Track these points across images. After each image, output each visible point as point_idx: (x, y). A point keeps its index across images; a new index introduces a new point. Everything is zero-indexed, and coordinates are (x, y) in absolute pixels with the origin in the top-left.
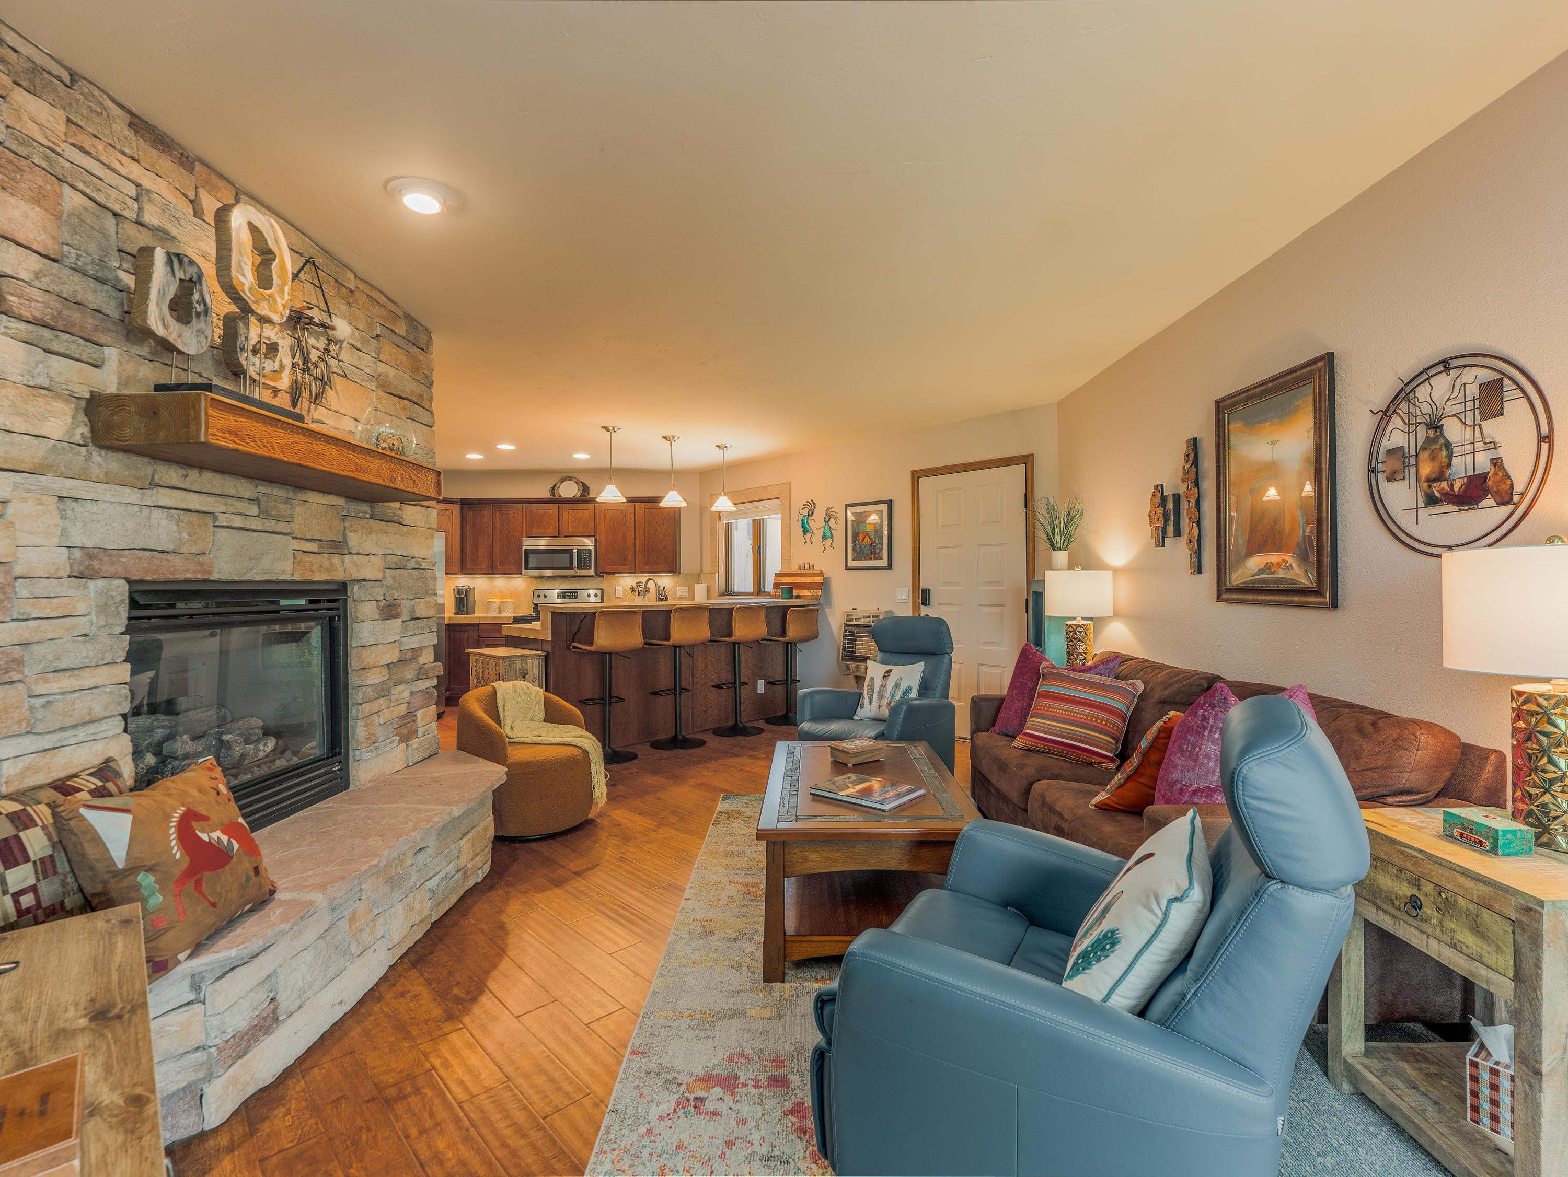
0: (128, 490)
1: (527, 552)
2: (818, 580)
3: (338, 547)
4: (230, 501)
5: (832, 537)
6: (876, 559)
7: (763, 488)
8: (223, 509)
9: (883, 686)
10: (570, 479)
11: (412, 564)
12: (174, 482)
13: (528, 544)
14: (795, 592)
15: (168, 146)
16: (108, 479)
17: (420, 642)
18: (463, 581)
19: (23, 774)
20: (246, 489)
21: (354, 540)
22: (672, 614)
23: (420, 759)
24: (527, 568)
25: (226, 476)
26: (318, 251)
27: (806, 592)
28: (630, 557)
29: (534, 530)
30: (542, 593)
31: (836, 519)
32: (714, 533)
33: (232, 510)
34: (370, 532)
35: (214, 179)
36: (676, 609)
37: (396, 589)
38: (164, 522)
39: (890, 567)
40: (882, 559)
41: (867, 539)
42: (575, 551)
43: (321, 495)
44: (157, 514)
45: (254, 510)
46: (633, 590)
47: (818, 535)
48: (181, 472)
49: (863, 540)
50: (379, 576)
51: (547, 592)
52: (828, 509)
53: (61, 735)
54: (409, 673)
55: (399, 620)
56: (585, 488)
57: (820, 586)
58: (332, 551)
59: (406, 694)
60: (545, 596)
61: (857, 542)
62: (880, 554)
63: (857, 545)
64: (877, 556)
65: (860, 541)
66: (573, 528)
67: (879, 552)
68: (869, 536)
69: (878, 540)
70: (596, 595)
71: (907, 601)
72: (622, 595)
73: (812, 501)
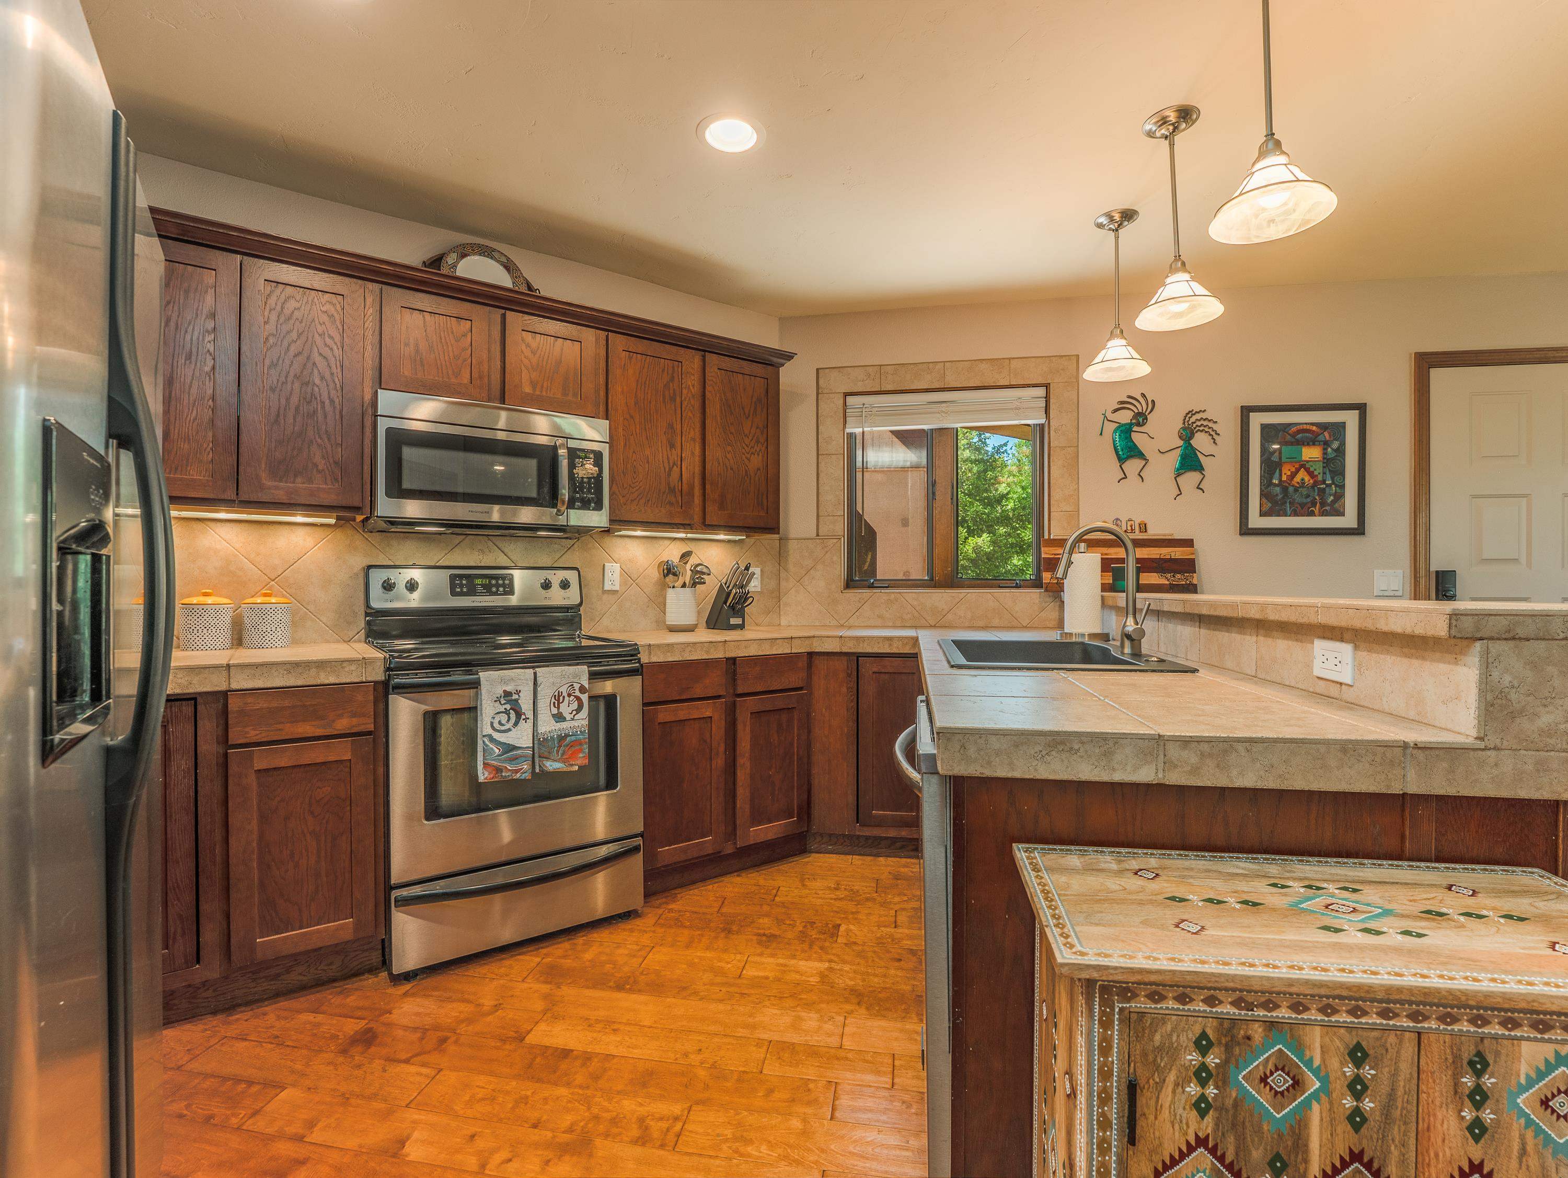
2: (1182, 553)
5: (1201, 468)
6: (1324, 514)
27: (1155, 579)
30: (400, 579)
39: (1359, 531)
40: (1339, 513)
41: (1302, 475)
47: (1164, 463)
49: (1293, 475)
52: (1191, 413)
57: (1192, 566)
60: (411, 587)
61: (1275, 481)
62: (1336, 505)
63: (1276, 485)
64: (1328, 508)
65: (1284, 478)
66: (534, 384)
67: (1334, 502)
68: (1307, 470)
69: (1332, 479)
70: (565, 585)
71: (1400, 593)
72: (617, 588)
73: (1143, 395)
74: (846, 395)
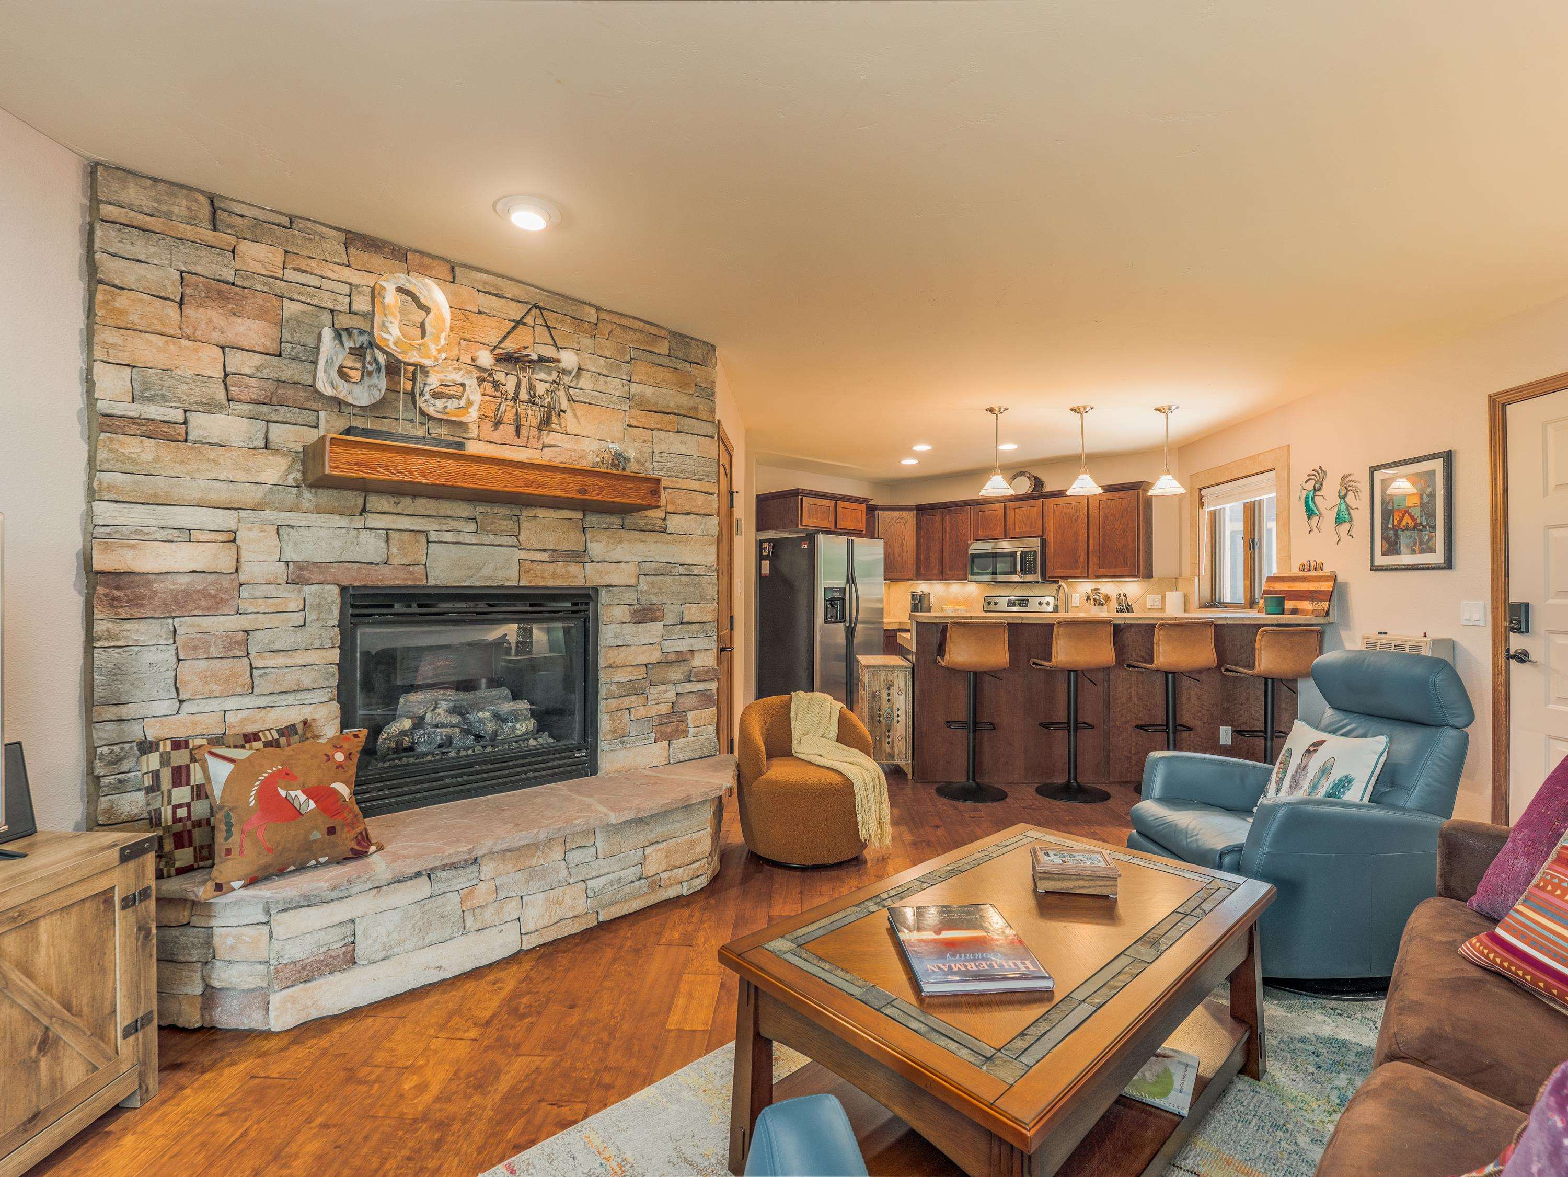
0: (337, 517)
1: (974, 557)
2: (1326, 586)
3: (579, 556)
4: (444, 521)
5: (1351, 519)
6: (1422, 551)
7: (1253, 458)
8: (436, 527)
9: (1302, 768)
10: (1022, 474)
11: (681, 570)
12: (386, 509)
13: (977, 547)
14: (1289, 604)
15: (379, 247)
16: (318, 510)
17: (691, 645)
18: (922, 587)
19: (243, 721)
20: (464, 510)
21: (596, 548)
22: (1055, 629)
23: (686, 758)
24: (971, 575)
25: (440, 501)
26: (548, 297)
27: (1306, 605)
28: (1082, 559)
29: (981, 533)
30: (993, 600)
31: (1356, 491)
32: (1195, 526)
33: (446, 528)
34: (620, 542)
35: (427, 261)
36: (1058, 623)
37: (655, 595)
38: (372, 540)
39: (1449, 566)
40: (1432, 550)
41: (1407, 520)
42: (1019, 553)
43: (551, 511)
44: (364, 534)
45: (473, 527)
46: (1088, 599)
47: (1329, 517)
48: (392, 500)
49: (1400, 521)
50: (632, 582)
51: (998, 599)
52: (1344, 477)
53: (275, 697)
54: (676, 674)
55: (662, 624)
56: (1038, 483)
57: (1329, 596)
58: (569, 560)
59: (671, 695)
60: (996, 603)
61: (1390, 526)
62: (1430, 544)
63: (1390, 529)
64: (1424, 546)
65: (1396, 523)
66: (1020, 528)
67: (1428, 541)
68: (1410, 515)
69: (1427, 520)
70: (1048, 604)
71: (1481, 623)
72: (1078, 604)
73: (1320, 467)
74: (1200, 490)
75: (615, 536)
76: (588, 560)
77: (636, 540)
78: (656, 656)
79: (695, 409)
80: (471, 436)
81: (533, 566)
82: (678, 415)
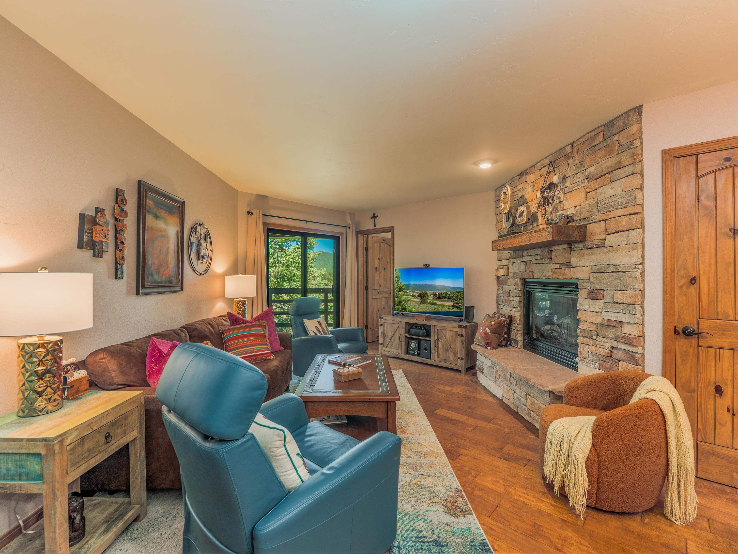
3: (568, 265)
11: (612, 269)
17: (617, 317)
21: (574, 261)
26: (555, 155)
34: (583, 256)
37: (598, 284)
50: (587, 277)
54: (611, 333)
55: (602, 302)
58: (565, 267)
59: (607, 345)
75: (581, 253)
76: (571, 267)
77: (590, 254)
78: (599, 320)
79: (619, 162)
80: (539, 224)
81: (556, 270)
82: (609, 173)
